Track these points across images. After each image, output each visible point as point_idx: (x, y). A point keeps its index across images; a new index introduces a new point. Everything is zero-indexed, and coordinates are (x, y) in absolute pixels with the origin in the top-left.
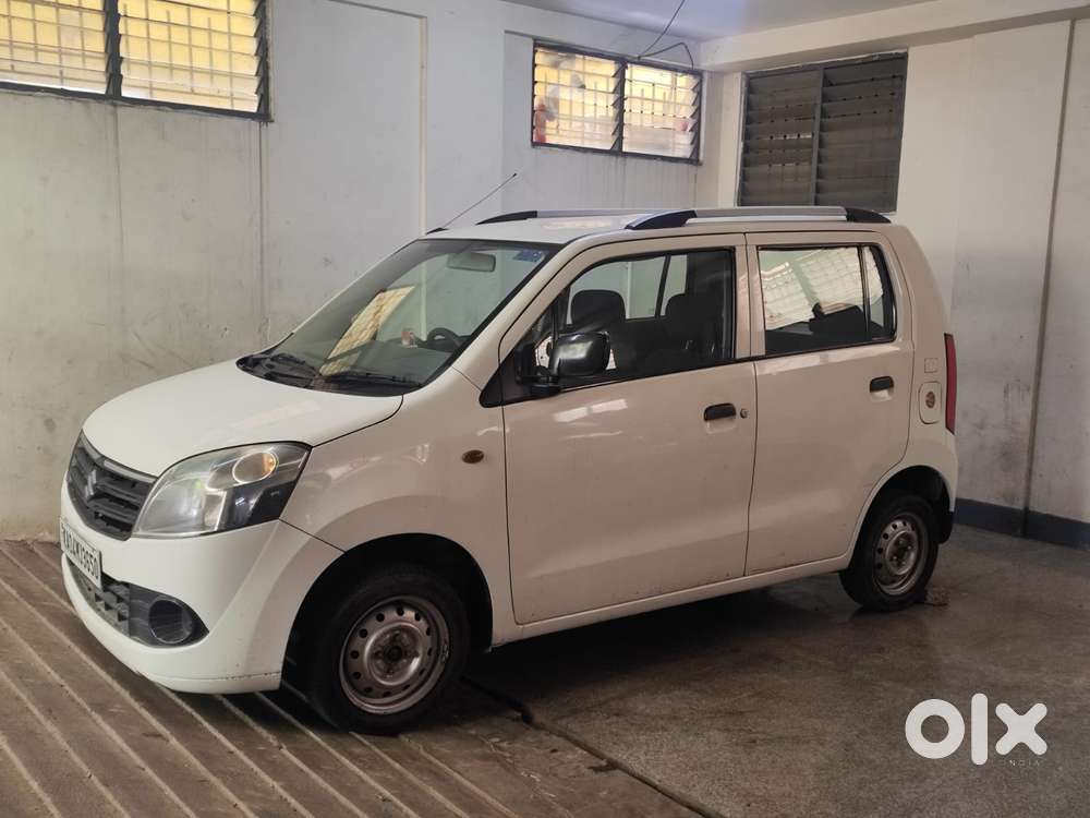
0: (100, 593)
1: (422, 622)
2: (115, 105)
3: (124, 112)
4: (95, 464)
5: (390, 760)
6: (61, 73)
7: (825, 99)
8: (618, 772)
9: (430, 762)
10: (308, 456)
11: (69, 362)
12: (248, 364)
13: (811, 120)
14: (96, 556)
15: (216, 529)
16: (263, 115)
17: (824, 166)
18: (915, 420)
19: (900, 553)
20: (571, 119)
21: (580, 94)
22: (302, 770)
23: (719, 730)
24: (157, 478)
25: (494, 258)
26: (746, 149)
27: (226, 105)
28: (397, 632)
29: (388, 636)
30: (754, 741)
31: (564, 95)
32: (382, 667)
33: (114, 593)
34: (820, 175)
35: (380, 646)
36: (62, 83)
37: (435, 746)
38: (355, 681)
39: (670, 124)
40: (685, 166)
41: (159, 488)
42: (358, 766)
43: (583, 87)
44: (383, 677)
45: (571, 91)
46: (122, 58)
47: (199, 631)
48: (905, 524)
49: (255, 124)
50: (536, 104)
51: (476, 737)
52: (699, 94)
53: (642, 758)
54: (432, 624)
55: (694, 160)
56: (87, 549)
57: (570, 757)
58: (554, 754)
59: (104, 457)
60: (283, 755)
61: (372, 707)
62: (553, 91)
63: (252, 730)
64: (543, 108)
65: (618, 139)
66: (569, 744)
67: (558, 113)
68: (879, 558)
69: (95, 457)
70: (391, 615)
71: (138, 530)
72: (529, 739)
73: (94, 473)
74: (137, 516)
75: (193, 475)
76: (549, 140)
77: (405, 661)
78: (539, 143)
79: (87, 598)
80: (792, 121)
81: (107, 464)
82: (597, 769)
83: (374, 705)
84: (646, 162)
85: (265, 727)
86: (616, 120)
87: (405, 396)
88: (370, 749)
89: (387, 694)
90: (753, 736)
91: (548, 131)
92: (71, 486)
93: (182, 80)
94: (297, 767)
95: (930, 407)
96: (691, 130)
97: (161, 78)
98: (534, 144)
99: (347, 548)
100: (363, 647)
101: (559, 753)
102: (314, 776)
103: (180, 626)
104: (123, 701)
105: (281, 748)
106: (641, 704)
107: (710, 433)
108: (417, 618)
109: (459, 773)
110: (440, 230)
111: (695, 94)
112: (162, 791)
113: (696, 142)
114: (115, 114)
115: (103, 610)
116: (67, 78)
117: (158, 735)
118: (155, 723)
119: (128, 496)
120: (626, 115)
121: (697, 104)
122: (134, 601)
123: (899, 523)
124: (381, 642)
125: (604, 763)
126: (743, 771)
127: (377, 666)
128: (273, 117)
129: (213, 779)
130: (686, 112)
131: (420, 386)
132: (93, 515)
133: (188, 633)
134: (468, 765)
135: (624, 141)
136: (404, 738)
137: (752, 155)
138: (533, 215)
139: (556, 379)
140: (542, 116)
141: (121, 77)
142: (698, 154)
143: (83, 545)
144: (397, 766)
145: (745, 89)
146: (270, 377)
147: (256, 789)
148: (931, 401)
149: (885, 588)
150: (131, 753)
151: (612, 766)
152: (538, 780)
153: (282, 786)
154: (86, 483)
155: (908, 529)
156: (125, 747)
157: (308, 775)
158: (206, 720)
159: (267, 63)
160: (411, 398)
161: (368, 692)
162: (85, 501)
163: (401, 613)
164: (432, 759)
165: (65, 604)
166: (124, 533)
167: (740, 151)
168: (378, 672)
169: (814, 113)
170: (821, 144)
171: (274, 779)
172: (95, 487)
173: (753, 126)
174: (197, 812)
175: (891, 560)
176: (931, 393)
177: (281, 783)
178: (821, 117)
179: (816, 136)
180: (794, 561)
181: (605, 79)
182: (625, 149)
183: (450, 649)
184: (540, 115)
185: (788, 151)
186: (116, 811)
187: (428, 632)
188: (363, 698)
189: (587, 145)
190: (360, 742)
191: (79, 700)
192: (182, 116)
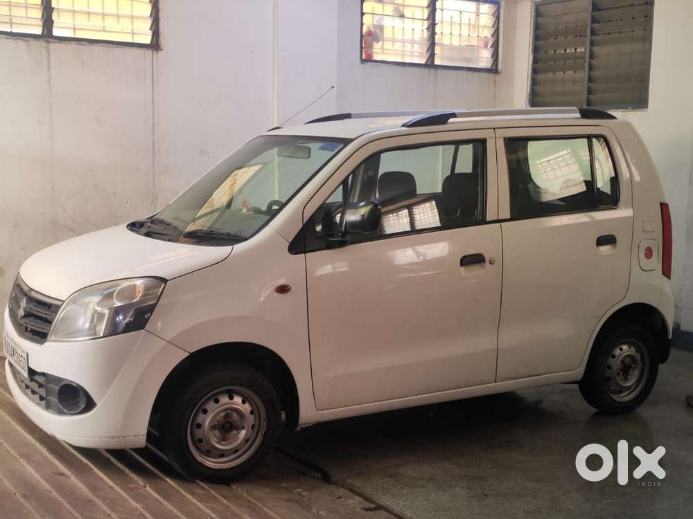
0: (28, 382)
1: (247, 405)
2: (48, 42)
3: (54, 46)
4: (26, 295)
5: (221, 498)
6: (11, 20)
7: (594, 20)
8: (382, 512)
9: (249, 501)
10: (165, 286)
11: (14, 227)
12: (134, 227)
13: (584, 38)
14: (25, 356)
15: (101, 335)
16: (155, 46)
17: (594, 73)
18: (635, 268)
19: (626, 369)
20: (393, 41)
21: (401, 21)
22: (158, 500)
23: (462, 488)
24: (64, 301)
25: (310, 149)
26: (535, 61)
27: (128, 39)
28: (229, 412)
29: (223, 414)
30: (486, 496)
31: (388, 23)
32: (218, 435)
33: (37, 382)
34: (590, 80)
35: (216, 421)
36: (11, 27)
37: (255, 492)
38: (199, 445)
39: (475, 42)
40: (486, 75)
41: (65, 308)
42: (197, 500)
43: (402, 16)
44: (219, 443)
45: (393, 19)
46: (53, 8)
47: (90, 405)
48: (630, 348)
49: (148, 52)
50: (365, 29)
51: (285, 488)
52: (498, 18)
53: (401, 504)
54: (255, 406)
55: (494, 70)
56: (20, 352)
57: (350, 502)
58: (339, 500)
59: (32, 289)
60: (147, 491)
61: (210, 463)
62: (380, 19)
63: (128, 475)
64: (370, 33)
65: (431, 54)
66: (350, 494)
67: (383, 37)
68: (609, 373)
69: (26, 289)
70: (224, 399)
71: (51, 337)
72: (324, 491)
73: (25, 300)
74: (50, 327)
75: (88, 299)
76: (377, 57)
77: (235, 432)
78: (367, 59)
79: (20, 387)
80: (571, 38)
81: (33, 294)
82: (366, 510)
83: (213, 462)
84: (454, 72)
85: (135, 474)
86: (429, 40)
87: (235, 246)
88: (209, 491)
89: (222, 456)
90: (486, 492)
91: (374, 50)
92: (11, 310)
93: (97, 22)
94: (155, 498)
95: (647, 258)
96: (492, 47)
97: (81, 21)
98: (363, 61)
99: (192, 351)
100: (204, 422)
101: (343, 499)
102: (165, 503)
103: (79, 402)
104: (42, 454)
105: (146, 486)
106: (410, 471)
107: (464, 274)
108: (244, 402)
109: (269, 509)
110: (277, 128)
111: (495, 19)
112: (61, 504)
113: (495, 56)
114: (48, 49)
115: (30, 394)
116: (15, 23)
117: (62, 474)
118: (62, 467)
119: (46, 314)
120: (437, 37)
121: (496, 26)
122: (49, 385)
123: (625, 347)
124: (218, 418)
125: (372, 506)
126: (472, 513)
127: (215, 435)
128: (162, 47)
129: (96, 500)
130: (487, 33)
131: (246, 239)
132: (24, 329)
133: (83, 406)
134: (275, 504)
135: (436, 56)
136: (234, 486)
137: (539, 65)
138: (348, 116)
139: (344, 234)
140: (370, 39)
141: (53, 21)
142: (497, 65)
143: (17, 349)
144: (225, 501)
145: (534, 13)
146: (148, 235)
147: (124, 507)
148: (649, 253)
149: (615, 397)
150: (44, 483)
151: (379, 507)
152: (324, 515)
153: (142, 507)
154: (19, 307)
155: (632, 351)
156: (41, 480)
157: (161, 503)
158: (97, 467)
159: (158, 8)
160: (239, 247)
161: (209, 453)
162: (19, 319)
163: (231, 398)
164: (252, 500)
165: (8, 395)
166: (43, 340)
167: (531, 62)
168: (216, 440)
169: (586, 32)
170: (592, 56)
171: (137, 502)
172: (25, 311)
173: (541, 43)
174: (82, 515)
175: (618, 374)
176: (648, 248)
177: (142, 505)
178: (591, 35)
179: (588, 50)
180: (535, 373)
181: (421, 9)
182: (437, 62)
183: (267, 425)
184: (367, 39)
185: (567, 62)
186: (30, 512)
187: (252, 412)
188: (205, 457)
189: (408, 60)
190: (202, 487)
191: (12, 452)
192: (95, 48)
